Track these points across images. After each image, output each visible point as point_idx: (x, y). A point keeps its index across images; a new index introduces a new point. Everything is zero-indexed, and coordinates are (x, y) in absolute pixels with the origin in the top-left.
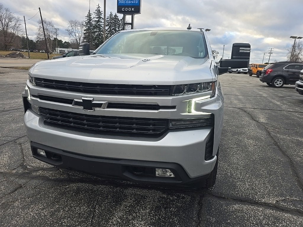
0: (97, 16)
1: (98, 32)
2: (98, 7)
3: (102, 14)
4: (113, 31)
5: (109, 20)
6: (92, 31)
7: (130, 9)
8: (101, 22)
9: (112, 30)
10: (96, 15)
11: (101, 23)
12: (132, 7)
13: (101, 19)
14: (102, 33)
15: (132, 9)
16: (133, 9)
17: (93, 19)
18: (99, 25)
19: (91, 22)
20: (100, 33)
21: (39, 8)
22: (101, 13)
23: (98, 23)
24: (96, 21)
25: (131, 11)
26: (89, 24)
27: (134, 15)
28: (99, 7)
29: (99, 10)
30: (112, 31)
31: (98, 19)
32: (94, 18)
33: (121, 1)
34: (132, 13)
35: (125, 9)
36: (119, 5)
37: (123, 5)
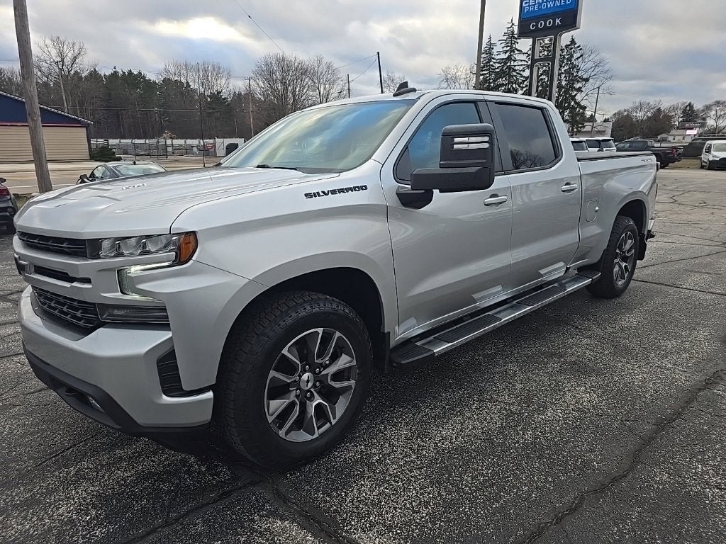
0: (505, 49)
1: (506, 85)
2: (510, 25)
3: (518, 41)
4: (543, 77)
6: (492, 84)
7: (550, 23)
8: (514, 61)
9: (541, 75)
10: (503, 45)
11: (516, 64)
12: (554, 16)
13: (516, 52)
14: (514, 86)
15: (554, 22)
16: (558, 21)
17: (497, 57)
18: (509, 68)
19: (492, 63)
20: (512, 86)
21: (378, 53)
22: (517, 39)
23: (509, 64)
24: (503, 59)
25: (554, 27)
26: (486, 70)
27: (561, 36)
28: (513, 24)
29: (513, 32)
30: (542, 79)
31: (508, 54)
32: (499, 53)
33: (529, 6)
34: (556, 31)
35: (537, 25)
36: (522, 17)
37: (533, 15)
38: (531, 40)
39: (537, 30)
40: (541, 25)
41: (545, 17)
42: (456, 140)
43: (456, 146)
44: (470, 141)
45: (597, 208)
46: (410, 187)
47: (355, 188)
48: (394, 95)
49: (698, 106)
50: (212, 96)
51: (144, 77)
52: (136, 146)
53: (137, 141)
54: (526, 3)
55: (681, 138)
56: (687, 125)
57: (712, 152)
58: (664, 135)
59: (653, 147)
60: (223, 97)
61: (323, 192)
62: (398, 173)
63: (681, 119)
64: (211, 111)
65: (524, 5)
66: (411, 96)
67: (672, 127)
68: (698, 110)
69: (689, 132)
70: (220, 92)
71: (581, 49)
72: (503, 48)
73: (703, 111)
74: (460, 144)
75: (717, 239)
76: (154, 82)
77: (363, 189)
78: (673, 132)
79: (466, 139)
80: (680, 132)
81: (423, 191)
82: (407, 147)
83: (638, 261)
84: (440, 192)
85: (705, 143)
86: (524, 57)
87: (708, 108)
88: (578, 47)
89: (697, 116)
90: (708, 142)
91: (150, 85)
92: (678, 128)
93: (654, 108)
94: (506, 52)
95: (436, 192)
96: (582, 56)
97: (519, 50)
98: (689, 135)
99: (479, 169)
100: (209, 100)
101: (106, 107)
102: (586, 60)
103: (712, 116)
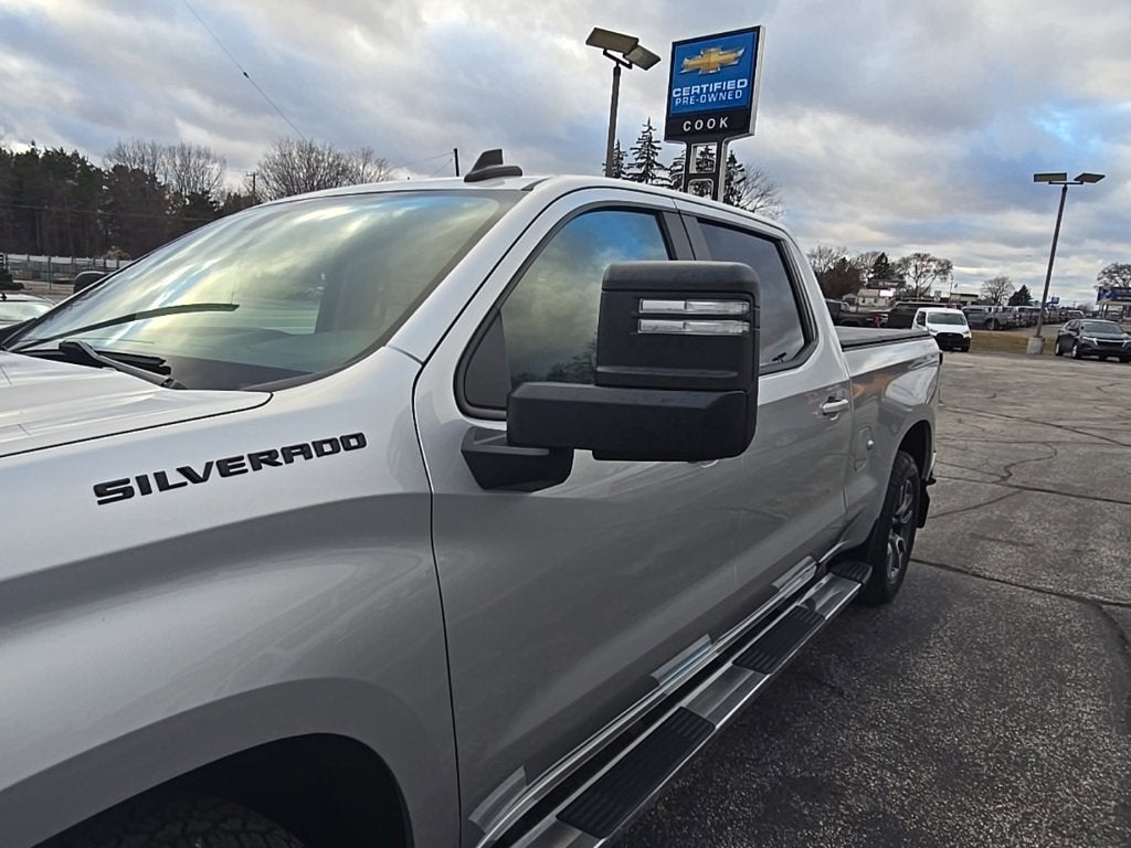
0: (639, 161)
2: (647, 128)
3: (657, 151)
5: (680, 167)
7: (711, 124)
8: (652, 179)
10: (637, 156)
12: (718, 114)
13: (655, 166)
15: (718, 122)
16: (723, 122)
17: (628, 172)
22: (655, 148)
24: (636, 175)
25: (717, 130)
27: (727, 143)
28: (650, 128)
29: (651, 138)
31: (643, 168)
32: (631, 166)
33: (682, 97)
34: (721, 136)
35: (693, 126)
36: (672, 112)
37: (686, 110)
38: (684, 146)
39: (693, 132)
40: (699, 125)
41: (705, 116)
42: (649, 305)
43: (647, 325)
44: (690, 311)
45: (871, 442)
46: (503, 426)
47: (318, 445)
48: (468, 179)
49: (893, 259)
50: (193, 196)
51: (83, 162)
52: (58, 268)
53: (57, 260)
54: (677, 93)
55: (872, 300)
56: (881, 284)
57: (927, 324)
58: (851, 296)
59: (849, 312)
60: (212, 200)
61: (185, 471)
62: (469, 387)
63: (871, 276)
64: (190, 219)
65: (674, 95)
66: (510, 183)
67: (861, 284)
68: (893, 264)
69: (883, 293)
70: (208, 192)
71: (743, 170)
72: (637, 159)
73: (899, 265)
74: (660, 315)
75: (986, 469)
76: (99, 170)
77: (348, 448)
78: (863, 291)
79: (677, 305)
80: (874, 292)
81: (545, 452)
82: (499, 313)
83: (918, 530)
84: (596, 457)
85: (916, 311)
86: (665, 174)
87: (906, 262)
88: (740, 166)
89: (892, 273)
90: (920, 309)
91: (91, 175)
92: (869, 287)
93: (837, 257)
94: (640, 166)
95: (582, 457)
96: (744, 179)
97: (657, 165)
98: (884, 297)
99: (722, 398)
100: (188, 202)
101: (15, 202)
102: (750, 185)
103: (911, 274)
